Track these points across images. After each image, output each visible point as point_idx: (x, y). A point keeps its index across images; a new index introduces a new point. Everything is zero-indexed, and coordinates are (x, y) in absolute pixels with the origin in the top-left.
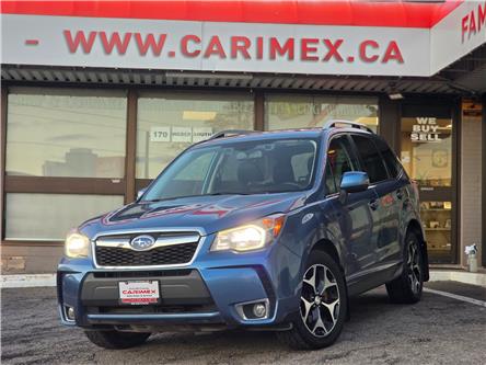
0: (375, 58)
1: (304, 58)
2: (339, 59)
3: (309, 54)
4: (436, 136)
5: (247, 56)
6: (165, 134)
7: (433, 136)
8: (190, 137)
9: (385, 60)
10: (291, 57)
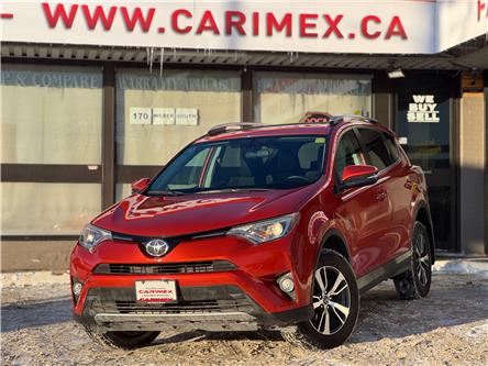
0: (378, 34)
1: (303, 34)
2: (340, 36)
3: (308, 31)
4: (434, 115)
5: (242, 33)
6: (146, 116)
7: (430, 115)
8: (172, 119)
9: (388, 37)
10: (289, 34)
